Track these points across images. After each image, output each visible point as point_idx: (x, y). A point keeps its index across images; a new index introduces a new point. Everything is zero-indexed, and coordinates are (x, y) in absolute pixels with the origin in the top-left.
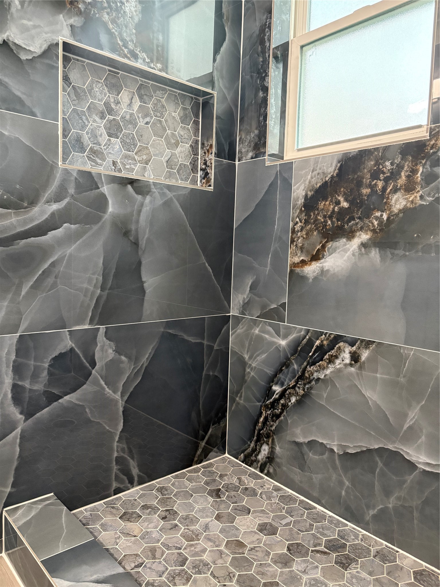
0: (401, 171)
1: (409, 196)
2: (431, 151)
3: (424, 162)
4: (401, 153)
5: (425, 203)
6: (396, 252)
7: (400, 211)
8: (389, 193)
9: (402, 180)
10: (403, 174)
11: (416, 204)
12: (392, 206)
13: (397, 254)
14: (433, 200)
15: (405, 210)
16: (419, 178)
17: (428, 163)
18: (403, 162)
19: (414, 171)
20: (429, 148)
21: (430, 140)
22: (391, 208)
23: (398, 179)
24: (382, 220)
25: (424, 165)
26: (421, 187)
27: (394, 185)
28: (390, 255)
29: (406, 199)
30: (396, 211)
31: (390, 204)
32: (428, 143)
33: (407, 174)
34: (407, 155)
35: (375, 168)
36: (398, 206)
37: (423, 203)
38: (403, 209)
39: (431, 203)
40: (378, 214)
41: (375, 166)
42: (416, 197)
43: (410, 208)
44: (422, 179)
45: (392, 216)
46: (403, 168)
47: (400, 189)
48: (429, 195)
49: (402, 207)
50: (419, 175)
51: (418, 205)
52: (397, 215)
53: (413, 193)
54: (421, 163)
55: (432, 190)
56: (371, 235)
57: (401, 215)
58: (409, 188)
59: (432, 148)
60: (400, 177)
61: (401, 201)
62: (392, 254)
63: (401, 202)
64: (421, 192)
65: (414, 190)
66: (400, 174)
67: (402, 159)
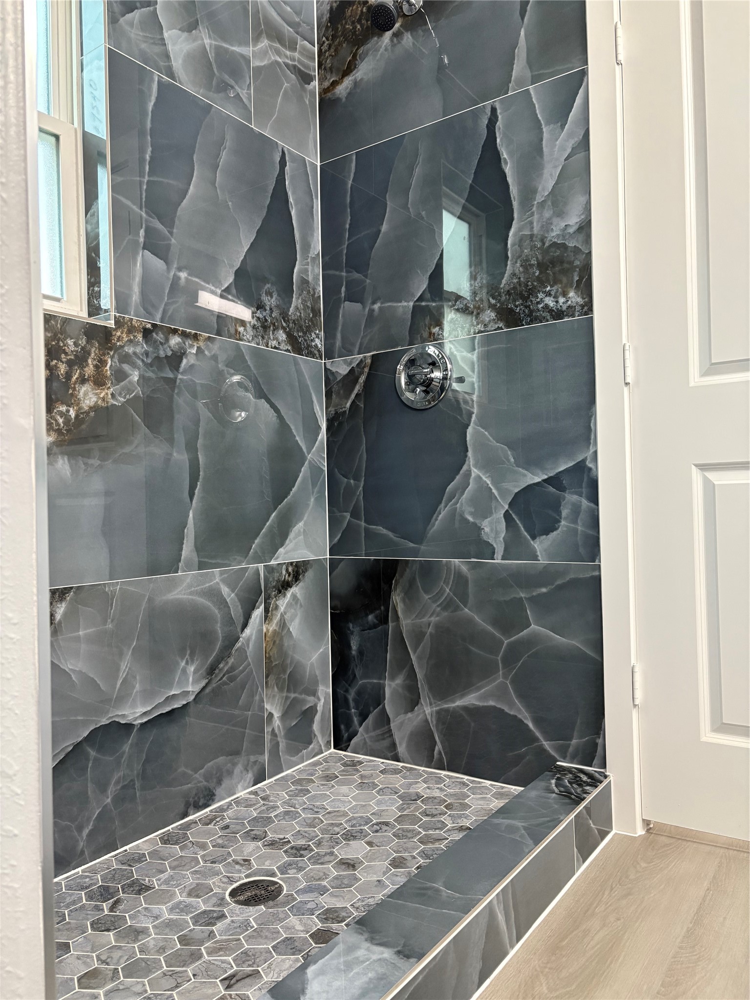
0: (88, 358)
1: (99, 391)
2: (118, 344)
3: (112, 353)
4: (85, 334)
5: (117, 404)
6: (91, 461)
7: (91, 408)
8: (75, 383)
9: (90, 370)
10: (90, 361)
11: (107, 402)
12: (81, 400)
13: (92, 465)
14: (125, 402)
15: (95, 408)
16: (109, 372)
17: (116, 356)
18: (89, 347)
19: (103, 363)
20: (116, 339)
21: (115, 330)
22: (79, 403)
23: (85, 367)
24: (69, 417)
25: (112, 357)
26: (112, 383)
27: (80, 373)
28: (83, 466)
29: (96, 394)
30: (86, 408)
31: (78, 397)
32: (114, 333)
33: (95, 363)
34: (93, 339)
35: (54, 343)
36: (87, 402)
37: (115, 403)
38: (94, 407)
39: (123, 405)
40: (63, 408)
41: (53, 340)
42: (107, 394)
43: (102, 407)
44: (112, 374)
45: (81, 413)
46: (89, 354)
47: (88, 380)
48: (120, 394)
49: (92, 404)
50: (108, 367)
51: (110, 404)
52: (87, 413)
53: (104, 389)
54: (109, 354)
55: (123, 389)
56: (56, 437)
57: (92, 414)
58: (99, 382)
59: (118, 340)
60: (87, 365)
61: (90, 396)
62: (85, 464)
63: (91, 398)
64: (112, 390)
65: (104, 385)
66: (87, 361)
67: (87, 342)
